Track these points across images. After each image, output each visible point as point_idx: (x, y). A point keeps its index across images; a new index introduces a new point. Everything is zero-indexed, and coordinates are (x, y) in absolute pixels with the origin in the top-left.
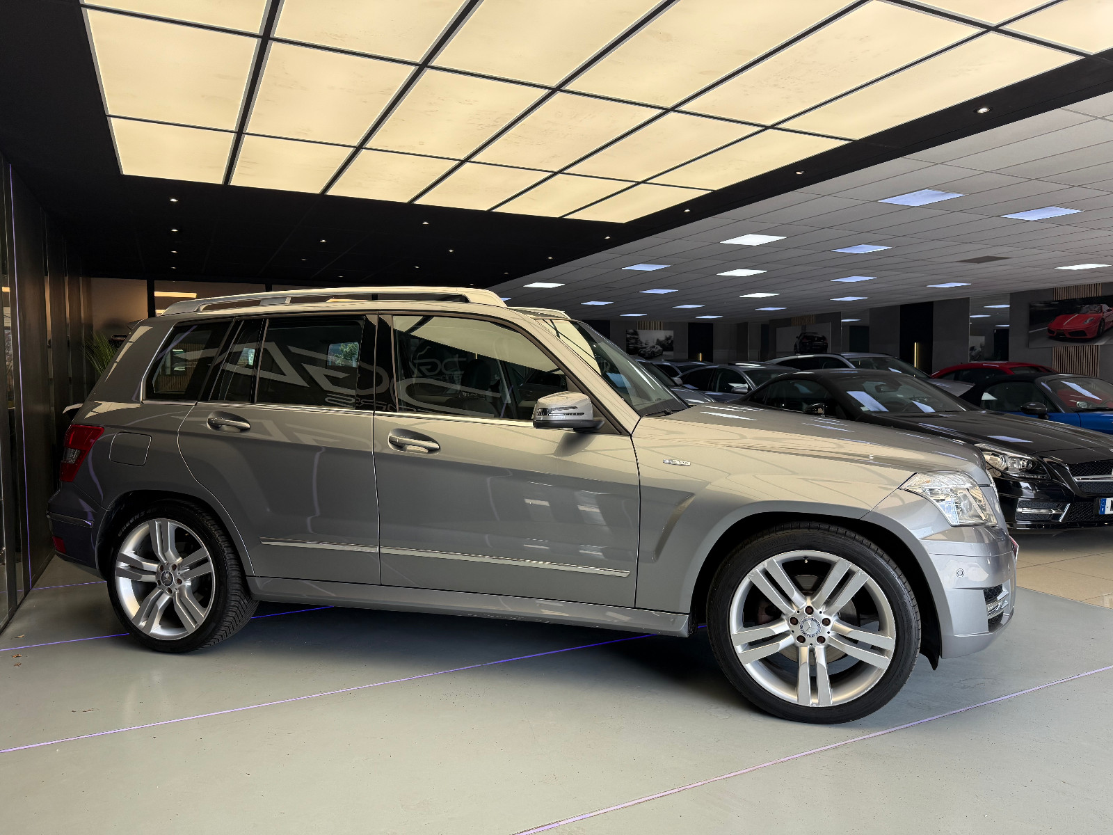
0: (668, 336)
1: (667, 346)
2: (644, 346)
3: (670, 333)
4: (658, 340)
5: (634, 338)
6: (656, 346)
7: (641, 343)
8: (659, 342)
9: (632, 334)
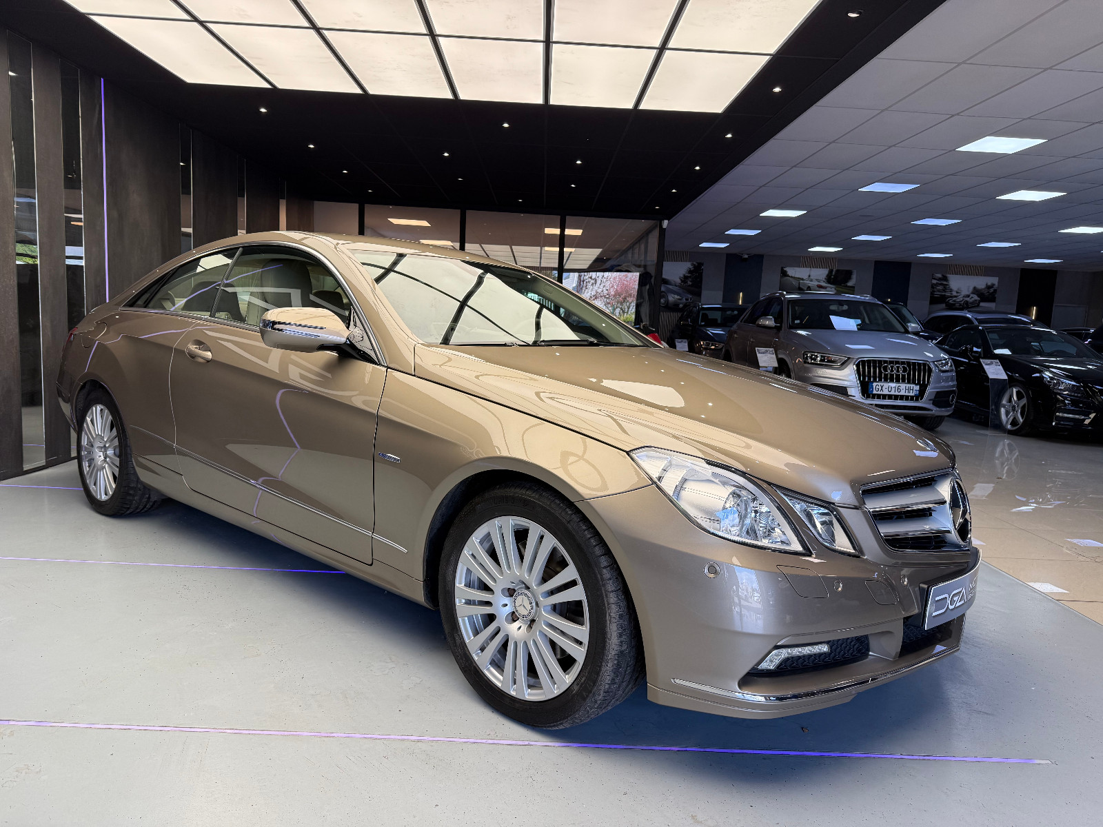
0: (989, 284)
1: (987, 295)
2: (954, 294)
3: (994, 280)
4: (975, 288)
5: (941, 284)
6: (972, 295)
7: (951, 290)
8: (975, 291)
9: (940, 279)
